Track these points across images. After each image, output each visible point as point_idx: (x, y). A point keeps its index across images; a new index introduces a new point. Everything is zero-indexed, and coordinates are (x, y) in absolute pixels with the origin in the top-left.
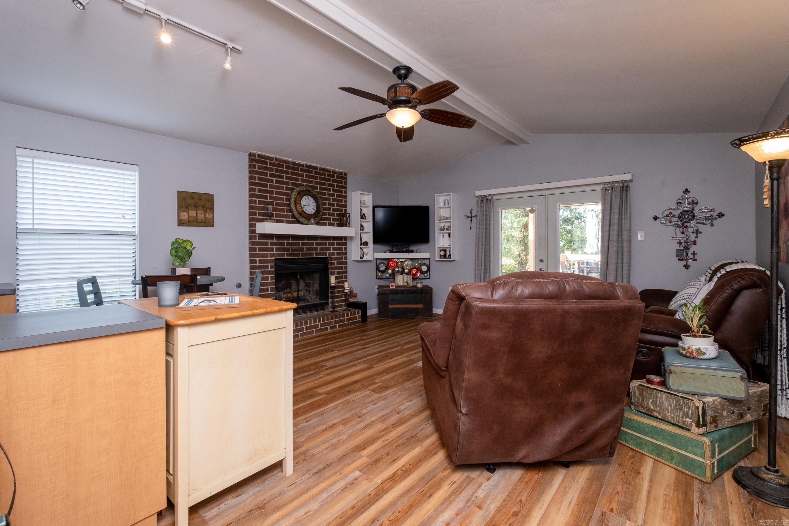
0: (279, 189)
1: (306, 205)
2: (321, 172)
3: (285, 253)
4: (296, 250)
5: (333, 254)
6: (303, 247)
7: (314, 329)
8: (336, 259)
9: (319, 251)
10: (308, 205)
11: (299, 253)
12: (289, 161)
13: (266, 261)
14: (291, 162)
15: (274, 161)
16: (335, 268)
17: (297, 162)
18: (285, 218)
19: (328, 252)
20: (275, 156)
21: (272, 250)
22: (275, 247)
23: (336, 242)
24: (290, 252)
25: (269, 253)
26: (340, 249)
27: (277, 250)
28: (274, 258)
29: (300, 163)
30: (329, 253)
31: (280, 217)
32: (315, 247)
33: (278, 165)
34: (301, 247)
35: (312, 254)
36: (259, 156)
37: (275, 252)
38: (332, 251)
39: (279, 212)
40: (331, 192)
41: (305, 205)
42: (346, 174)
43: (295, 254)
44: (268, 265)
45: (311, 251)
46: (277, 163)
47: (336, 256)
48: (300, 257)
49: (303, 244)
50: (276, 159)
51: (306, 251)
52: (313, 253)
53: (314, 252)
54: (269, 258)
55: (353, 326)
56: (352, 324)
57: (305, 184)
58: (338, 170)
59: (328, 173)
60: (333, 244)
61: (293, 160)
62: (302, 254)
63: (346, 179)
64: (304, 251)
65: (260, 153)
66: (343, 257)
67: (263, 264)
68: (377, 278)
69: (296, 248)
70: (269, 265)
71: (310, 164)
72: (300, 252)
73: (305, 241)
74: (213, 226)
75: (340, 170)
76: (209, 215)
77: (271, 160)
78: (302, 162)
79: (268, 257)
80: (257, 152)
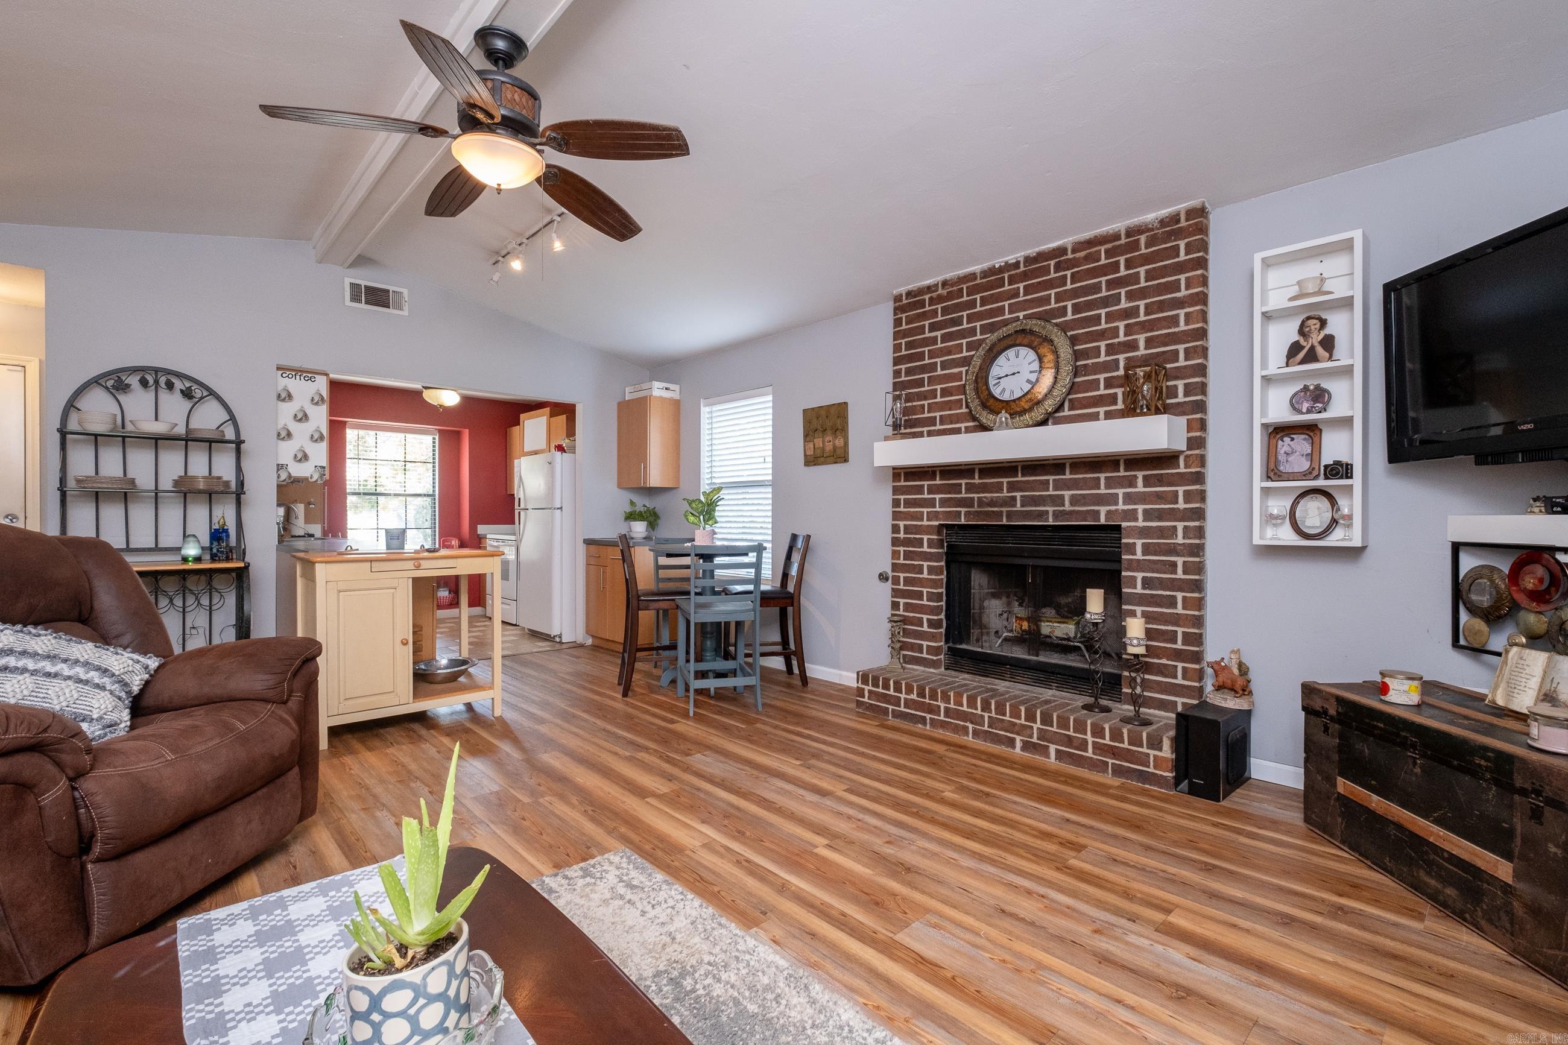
0: (950, 353)
1: (1007, 376)
2: (1078, 255)
3: (963, 510)
4: (992, 503)
5: (1131, 515)
6: (1013, 494)
7: (970, 726)
8: (1144, 532)
9: (1067, 507)
10: (1014, 374)
11: (1002, 512)
12: (975, 274)
13: (919, 530)
14: (981, 273)
15: (940, 291)
16: (1139, 566)
17: (998, 262)
18: (962, 422)
19: (1103, 510)
20: (940, 278)
21: (931, 503)
22: (938, 497)
23: (1140, 475)
24: (976, 508)
25: (925, 510)
26: (1160, 497)
27: (944, 502)
28: (936, 523)
29: (1006, 263)
30: (1109, 512)
31: (951, 423)
32: (1051, 492)
33: (950, 296)
34: (1005, 493)
35: (1042, 515)
36: (909, 294)
37: (938, 509)
38: (1121, 506)
39: (950, 409)
40: (1124, 304)
41: (1000, 378)
42: (1199, 213)
43: (988, 515)
44: (923, 539)
45: (1039, 505)
46: (945, 292)
47: (1141, 523)
48: (1005, 522)
49: (1012, 487)
50: (945, 283)
51: (1022, 506)
52: (1047, 512)
53: (1050, 509)
54: (925, 523)
55: (1117, 782)
56: (1118, 771)
57: (1021, 315)
58: (1150, 217)
59: (1109, 246)
60: (1132, 482)
61: (985, 265)
62: (1010, 515)
63: (1203, 229)
64: (1015, 505)
65: (910, 287)
66: (1175, 527)
67: (912, 536)
68: (1462, 642)
69: (992, 498)
70: (925, 538)
71: (1037, 250)
72: (1004, 509)
73: (1020, 478)
74: (846, 460)
75: (1164, 212)
76: (839, 442)
77: (934, 292)
78: (1011, 259)
79: (922, 520)
80: (903, 290)
